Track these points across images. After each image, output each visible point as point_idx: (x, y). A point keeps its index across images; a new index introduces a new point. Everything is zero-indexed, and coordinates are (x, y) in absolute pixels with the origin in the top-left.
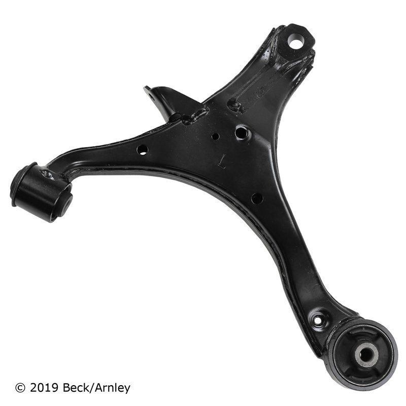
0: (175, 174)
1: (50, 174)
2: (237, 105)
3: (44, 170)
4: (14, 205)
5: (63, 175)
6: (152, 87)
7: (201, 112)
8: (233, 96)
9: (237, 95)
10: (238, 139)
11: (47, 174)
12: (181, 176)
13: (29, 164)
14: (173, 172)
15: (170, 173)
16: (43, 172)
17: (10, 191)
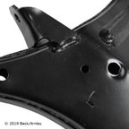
0: (35, 106)
2: (109, 36)
6: (19, 7)
7: (71, 40)
8: (105, 27)
9: (109, 27)
10: (109, 74)
12: (42, 109)
14: (33, 103)
15: (29, 104)
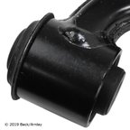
1: (80, 37)
3: (70, 30)
4: (15, 97)
5: (104, 35)
11: (76, 36)
13: (39, 17)
16: (67, 33)
17: (6, 71)
